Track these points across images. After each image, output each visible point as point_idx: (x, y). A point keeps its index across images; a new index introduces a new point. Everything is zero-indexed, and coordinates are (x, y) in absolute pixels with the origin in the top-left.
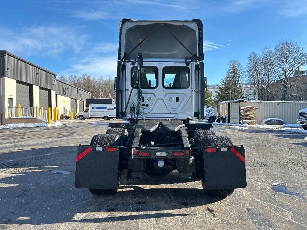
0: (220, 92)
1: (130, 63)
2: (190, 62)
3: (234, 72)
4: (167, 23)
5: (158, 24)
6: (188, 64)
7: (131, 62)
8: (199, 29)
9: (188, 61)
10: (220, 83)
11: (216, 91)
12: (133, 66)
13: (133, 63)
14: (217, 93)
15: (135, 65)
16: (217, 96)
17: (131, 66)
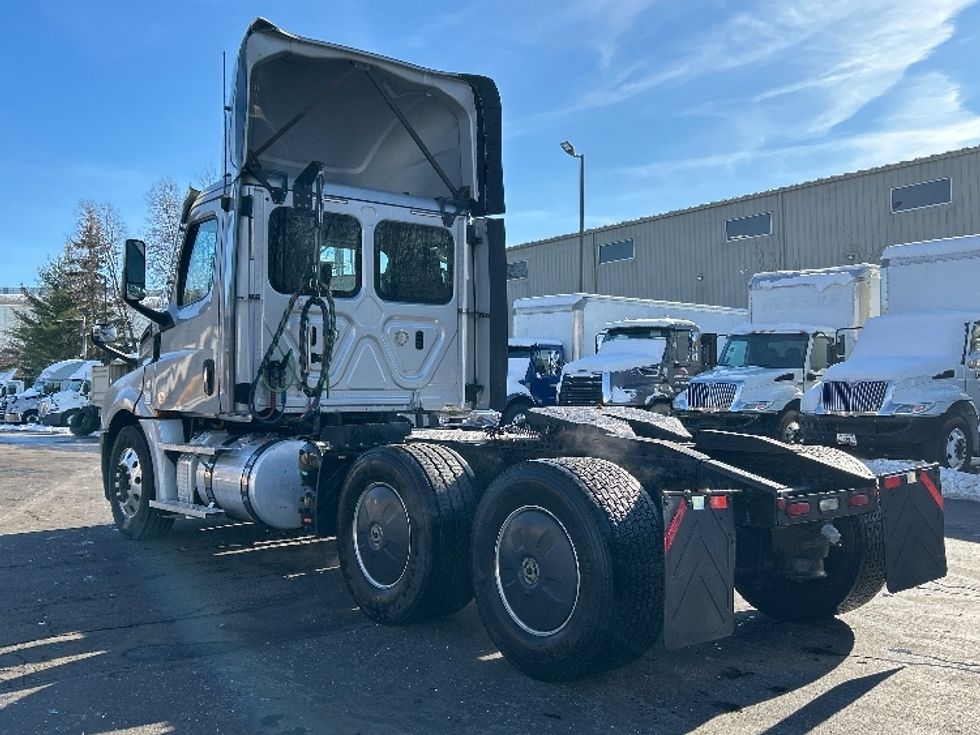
0: (34, 317)
1: (266, 194)
2: (455, 215)
3: (91, 246)
4: (381, 65)
5: (351, 62)
6: (448, 220)
7: (270, 188)
8: (478, 108)
9: (450, 210)
10: (34, 283)
11: (16, 313)
12: (278, 205)
13: (278, 195)
14: (25, 318)
15: (284, 205)
16: (23, 330)
17: (272, 206)
